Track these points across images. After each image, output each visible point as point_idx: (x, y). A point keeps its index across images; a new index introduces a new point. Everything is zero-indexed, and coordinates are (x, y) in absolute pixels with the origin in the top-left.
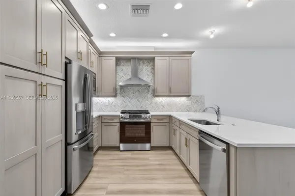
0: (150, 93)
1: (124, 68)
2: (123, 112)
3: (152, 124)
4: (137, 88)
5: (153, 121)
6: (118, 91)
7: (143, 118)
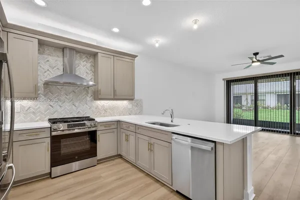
0: (89, 95)
1: (50, 58)
2: (53, 121)
3: (98, 133)
4: (71, 88)
5: (99, 128)
6: (41, 91)
7: (88, 127)
